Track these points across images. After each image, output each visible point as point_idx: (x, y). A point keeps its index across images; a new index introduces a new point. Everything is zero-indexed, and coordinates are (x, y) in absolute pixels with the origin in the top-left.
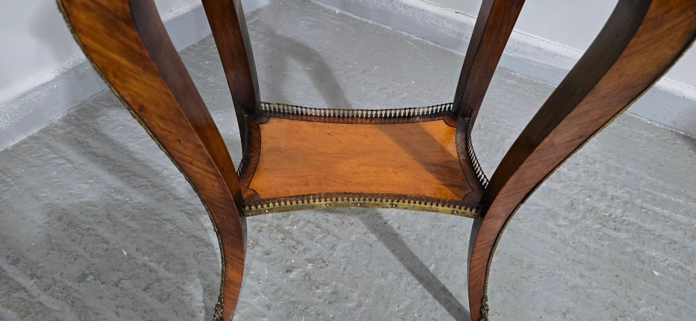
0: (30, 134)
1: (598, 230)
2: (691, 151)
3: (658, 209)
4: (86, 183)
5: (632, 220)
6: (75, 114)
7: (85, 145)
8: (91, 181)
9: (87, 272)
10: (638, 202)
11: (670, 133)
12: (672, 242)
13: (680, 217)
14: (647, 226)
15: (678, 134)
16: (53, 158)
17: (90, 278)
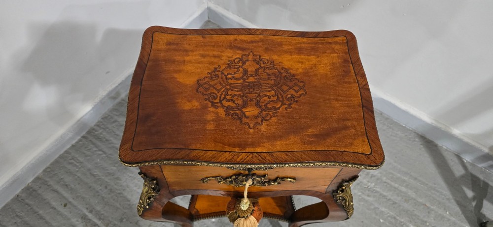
0: (82, 135)
1: (360, 196)
2: (422, 146)
3: (393, 184)
4: (114, 166)
5: (378, 190)
6: (102, 120)
7: (110, 142)
8: (117, 165)
9: (123, 217)
10: (384, 179)
11: (414, 134)
12: (395, 203)
13: (403, 189)
14: (385, 194)
15: (418, 134)
16: (96, 151)
17: (125, 220)
